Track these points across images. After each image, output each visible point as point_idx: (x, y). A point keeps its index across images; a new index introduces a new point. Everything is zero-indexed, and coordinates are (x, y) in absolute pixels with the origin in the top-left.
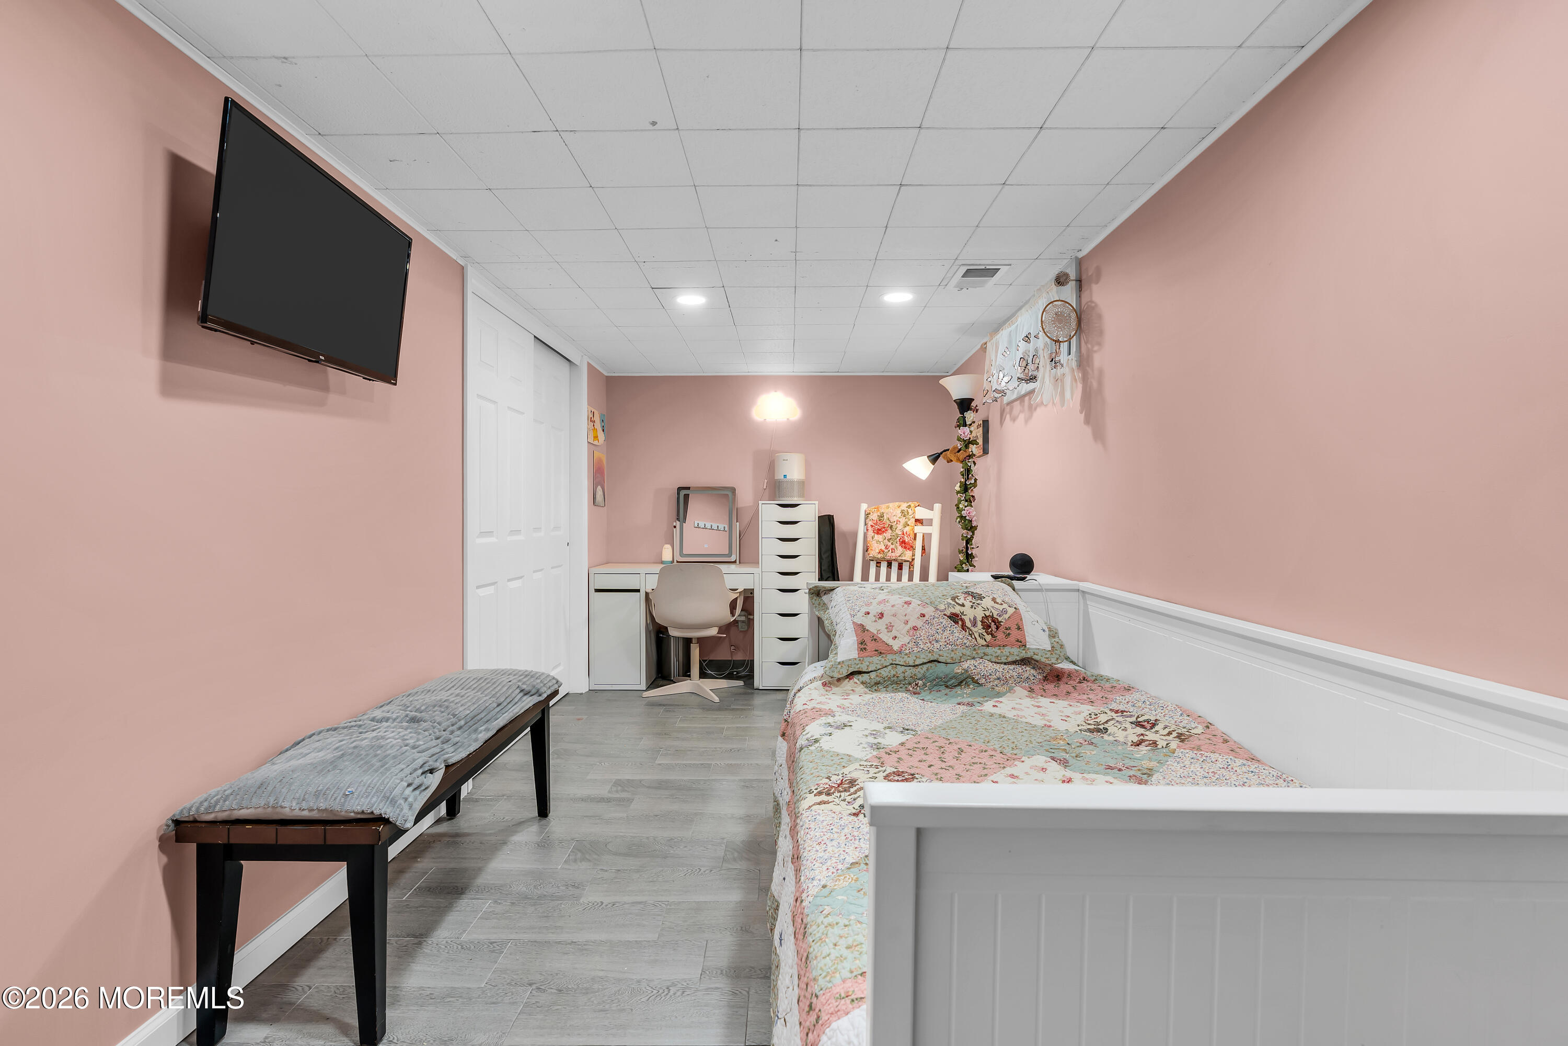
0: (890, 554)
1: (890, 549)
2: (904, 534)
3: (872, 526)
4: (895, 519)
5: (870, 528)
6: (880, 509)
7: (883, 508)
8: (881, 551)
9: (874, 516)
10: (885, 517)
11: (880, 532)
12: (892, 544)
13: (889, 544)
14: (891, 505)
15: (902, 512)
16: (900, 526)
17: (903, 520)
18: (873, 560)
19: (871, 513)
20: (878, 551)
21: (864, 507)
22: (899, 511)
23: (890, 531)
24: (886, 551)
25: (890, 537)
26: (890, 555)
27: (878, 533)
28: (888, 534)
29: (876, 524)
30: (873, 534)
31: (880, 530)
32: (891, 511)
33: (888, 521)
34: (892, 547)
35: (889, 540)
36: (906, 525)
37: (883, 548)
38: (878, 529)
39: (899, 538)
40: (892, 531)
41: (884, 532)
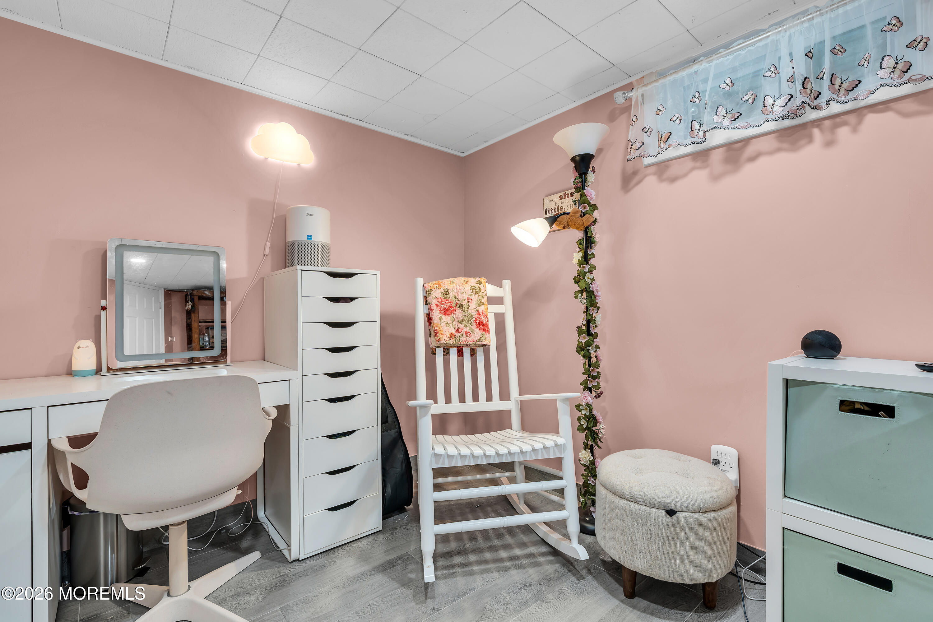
0: (464, 338)
1: (463, 332)
2: (479, 314)
3: (437, 305)
4: (465, 296)
5: (434, 308)
6: (442, 285)
7: (446, 283)
8: (452, 336)
9: (437, 293)
10: (451, 295)
11: (447, 312)
12: (466, 326)
13: (462, 326)
14: (455, 280)
15: (472, 288)
16: (473, 305)
17: (475, 298)
18: (439, 347)
19: (433, 289)
20: (449, 336)
21: (420, 281)
22: (467, 288)
23: (459, 311)
24: (458, 335)
25: (461, 318)
26: (464, 340)
27: (445, 314)
28: (459, 314)
29: (441, 302)
30: (440, 315)
31: (447, 310)
32: (458, 287)
33: (454, 299)
34: (466, 329)
35: (460, 322)
36: (480, 303)
37: (454, 331)
38: (445, 309)
39: (474, 319)
40: (464, 310)
41: (451, 312)
